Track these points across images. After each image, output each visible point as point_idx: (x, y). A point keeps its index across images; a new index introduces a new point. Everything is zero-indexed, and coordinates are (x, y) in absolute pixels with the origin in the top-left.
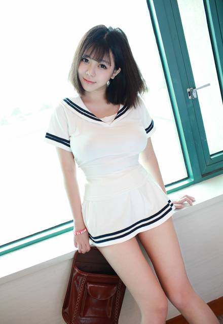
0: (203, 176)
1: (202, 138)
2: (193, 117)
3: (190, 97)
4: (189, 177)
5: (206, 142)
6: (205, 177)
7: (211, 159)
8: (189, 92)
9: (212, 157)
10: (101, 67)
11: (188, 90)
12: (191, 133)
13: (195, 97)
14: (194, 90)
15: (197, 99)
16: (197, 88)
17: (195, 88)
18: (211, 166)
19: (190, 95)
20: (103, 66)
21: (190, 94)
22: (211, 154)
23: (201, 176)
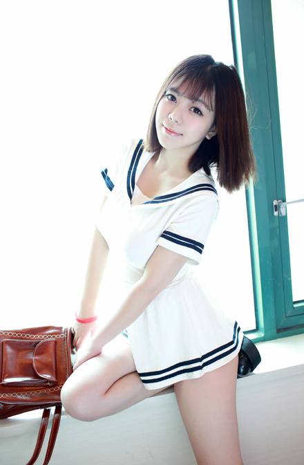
0: (279, 331)
1: (285, 275)
2: (276, 242)
3: (276, 213)
4: (257, 329)
5: (290, 282)
6: (280, 334)
7: (294, 308)
8: (276, 206)
9: (295, 306)
10: (195, 111)
11: (275, 203)
12: (271, 264)
13: (284, 214)
14: (283, 204)
15: (286, 217)
16: (287, 201)
17: (284, 201)
18: (292, 318)
19: (276, 210)
20: (197, 110)
21: (277, 208)
22: (294, 300)
23: (275, 330)
